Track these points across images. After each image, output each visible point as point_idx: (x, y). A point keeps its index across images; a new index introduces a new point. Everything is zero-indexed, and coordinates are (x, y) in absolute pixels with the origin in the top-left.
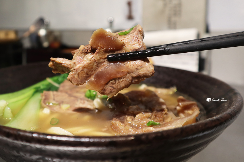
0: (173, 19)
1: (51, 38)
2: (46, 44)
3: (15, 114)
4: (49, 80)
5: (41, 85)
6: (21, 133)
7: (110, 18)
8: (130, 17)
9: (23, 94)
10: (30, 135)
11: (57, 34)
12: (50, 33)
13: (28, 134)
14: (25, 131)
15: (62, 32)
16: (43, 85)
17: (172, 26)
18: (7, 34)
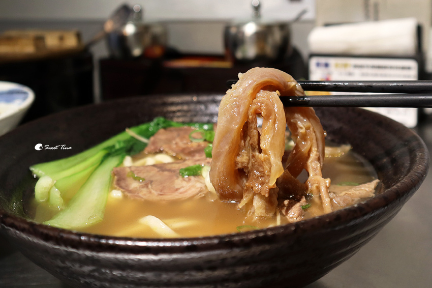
1: (147, 39)
2: (137, 52)
3: (69, 199)
4: (131, 133)
5: (117, 141)
6: (65, 236)
9: (85, 160)
10: (76, 238)
11: (157, 30)
12: (144, 30)
13: (74, 237)
14: (70, 232)
16: (119, 142)
18: (61, 39)
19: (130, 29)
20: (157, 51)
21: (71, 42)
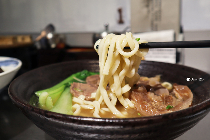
0: (155, 22)
1: (58, 41)
2: (53, 46)
3: (55, 103)
7: (106, 23)
8: (121, 22)
11: (62, 36)
12: (56, 36)
15: (65, 34)
17: (155, 28)
18: (23, 39)
19: (50, 36)
20: (62, 46)
21: (28, 40)
